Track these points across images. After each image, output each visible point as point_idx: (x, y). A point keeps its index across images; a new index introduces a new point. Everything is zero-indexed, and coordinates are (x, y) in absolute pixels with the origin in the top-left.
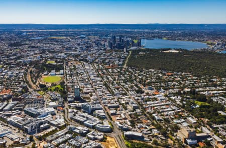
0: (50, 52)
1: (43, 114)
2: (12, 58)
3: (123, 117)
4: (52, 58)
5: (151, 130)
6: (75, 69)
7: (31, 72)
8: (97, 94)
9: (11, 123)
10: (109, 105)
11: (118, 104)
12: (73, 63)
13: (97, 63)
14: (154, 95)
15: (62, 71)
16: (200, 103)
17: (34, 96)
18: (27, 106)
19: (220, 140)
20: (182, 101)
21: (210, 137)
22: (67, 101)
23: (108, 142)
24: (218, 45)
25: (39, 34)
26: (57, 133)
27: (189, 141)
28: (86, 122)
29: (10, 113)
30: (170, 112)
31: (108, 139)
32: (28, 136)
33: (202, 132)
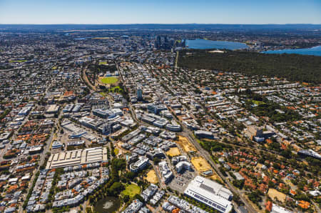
0: (98, 53)
1: (112, 114)
2: (63, 59)
3: (189, 117)
4: (103, 59)
5: (218, 129)
6: (128, 70)
7: (87, 74)
8: (157, 94)
9: (83, 124)
10: (172, 105)
11: (180, 105)
12: (125, 64)
13: (148, 63)
14: (212, 95)
15: (116, 72)
16: (257, 102)
17: (97, 97)
18: (93, 107)
19: (285, 137)
20: (240, 100)
21: (275, 134)
22: (130, 101)
23: (181, 141)
24: (257, 45)
25: (82, 35)
26: (131, 133)
27: (257, 138)
28: (156, 123)
29: (79, 114)
30: (232, 111)
31: (181, 138)
32: (104, 137)
33: (266, 130)
